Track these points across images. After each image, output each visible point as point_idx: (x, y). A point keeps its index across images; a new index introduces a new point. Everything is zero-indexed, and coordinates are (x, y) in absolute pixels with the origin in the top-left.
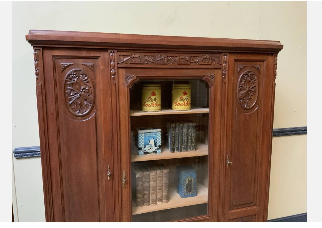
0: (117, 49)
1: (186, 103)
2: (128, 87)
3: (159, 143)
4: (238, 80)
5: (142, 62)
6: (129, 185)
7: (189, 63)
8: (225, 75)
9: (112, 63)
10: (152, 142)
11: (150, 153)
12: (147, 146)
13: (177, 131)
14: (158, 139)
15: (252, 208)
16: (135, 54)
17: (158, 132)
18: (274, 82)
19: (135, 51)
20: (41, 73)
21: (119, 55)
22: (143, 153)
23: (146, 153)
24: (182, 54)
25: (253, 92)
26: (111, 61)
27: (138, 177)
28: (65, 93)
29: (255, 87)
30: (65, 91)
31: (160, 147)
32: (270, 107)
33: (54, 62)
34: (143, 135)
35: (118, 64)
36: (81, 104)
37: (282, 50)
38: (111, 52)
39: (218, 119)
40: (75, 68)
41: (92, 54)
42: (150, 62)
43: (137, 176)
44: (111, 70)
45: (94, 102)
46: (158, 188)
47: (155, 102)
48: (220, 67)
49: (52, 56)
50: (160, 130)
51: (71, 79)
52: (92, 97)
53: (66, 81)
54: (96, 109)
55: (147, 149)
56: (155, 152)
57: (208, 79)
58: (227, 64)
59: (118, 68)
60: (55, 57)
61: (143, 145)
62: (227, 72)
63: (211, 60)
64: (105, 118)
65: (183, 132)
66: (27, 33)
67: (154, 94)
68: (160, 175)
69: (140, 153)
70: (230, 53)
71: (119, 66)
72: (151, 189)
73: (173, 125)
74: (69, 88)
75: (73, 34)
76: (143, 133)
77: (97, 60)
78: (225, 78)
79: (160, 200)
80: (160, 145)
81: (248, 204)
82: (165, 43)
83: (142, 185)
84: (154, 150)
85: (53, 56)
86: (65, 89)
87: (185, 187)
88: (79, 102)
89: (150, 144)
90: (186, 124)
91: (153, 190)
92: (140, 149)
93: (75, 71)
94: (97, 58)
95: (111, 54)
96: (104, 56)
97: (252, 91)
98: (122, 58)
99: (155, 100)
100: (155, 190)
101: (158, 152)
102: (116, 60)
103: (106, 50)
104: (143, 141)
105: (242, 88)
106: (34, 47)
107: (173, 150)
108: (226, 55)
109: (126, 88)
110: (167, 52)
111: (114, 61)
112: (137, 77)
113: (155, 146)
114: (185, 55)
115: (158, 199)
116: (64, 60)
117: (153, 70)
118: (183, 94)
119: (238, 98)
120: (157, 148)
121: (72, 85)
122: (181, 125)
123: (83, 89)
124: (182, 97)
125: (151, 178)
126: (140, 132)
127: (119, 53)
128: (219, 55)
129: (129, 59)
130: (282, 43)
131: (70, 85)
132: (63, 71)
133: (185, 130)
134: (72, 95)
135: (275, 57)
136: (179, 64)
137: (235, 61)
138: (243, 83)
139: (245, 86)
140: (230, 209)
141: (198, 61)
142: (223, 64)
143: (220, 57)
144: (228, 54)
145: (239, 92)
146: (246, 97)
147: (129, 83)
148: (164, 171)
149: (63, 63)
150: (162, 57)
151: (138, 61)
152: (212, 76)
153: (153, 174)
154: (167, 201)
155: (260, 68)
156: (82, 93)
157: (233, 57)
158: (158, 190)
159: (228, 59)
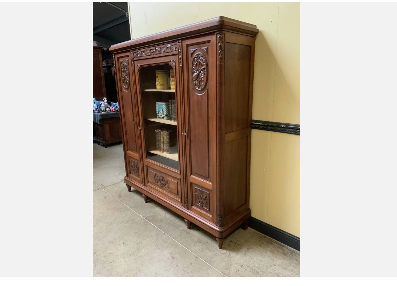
0: (133, 49)
1: (173, 84)
4: (191, 63)
6: (143, 132)
8: (181, 60)
10: (161, 111)
12: (159, 113)
14: (164, 110)
15: (208, 182)
16: (138, 51)
17: (164, 105)
18: (217, 63)
19: (139, 49)
23: (159, 118)
24: (157, 47)
25: (203, 74)
26: (131, 57)
28: (122, 76)
31: (166, 116)
33: (118, 61)
34: (157, 105)
36: (126, 82)
40: (123, 63)
41: (127, 54)
42: (144, 55)
43: (156, 131)
44: (132, 62)
46: (164, 142)
47: (158, 83)
48: (177, 52)
50: (165, 103)
51: (123, 69)
55: (159, 115)
58: (181, 49)
59: (134, 61)
61: (157, 112)
62: (181, 56)
63: (172, 48)
64: (133, 91)
67: (157, 77)
68: (164, 134)
69: (157, 117)
71: (134, 59)
72: (161, 142)
78: (181, 62)
80: (166, 114)
81: (205, 178)
83: (158, 138)
84: (162, 117)
85: (117, 57)
86: (122, 74)
89: (161, 112)
92: (157, 114)
99: (158, 81)
101: (164, 119)
102: (133, 56)
103: (129, 51)
105: (194, 71)
109: (137, 73)
110: (150, 46)
112: (141, 66)
113: (163, 114)
115: (164, 150)
116: (120, 59)
117: (146, 60)
119: (192, 80)
121: (123, 72)
123: (126, 74)
125: (161, 134)
127: (134, 52)
128: (176, 43)
132: (121, 65)
135: (218, 35)
136: (156, 54)
137: (188, 46)
138: (194, 65)
139: (196, 68)
140: (191, 174)
141: (165, 51)
142: (179, 49)
143: (176, 45)
144: (181, 41)
145: (192, 74)
146: (198, 79)
147: (138, 70)
148: (166, 132)
149: (120, 61)
150: (149, 51)
151: (140, 55)
152: (174, 61)
153: (161, 132)
154: (169, 153)
155: (207, 49)
156: (126, 76)
157: (185, 43)
158: (164, 144)
159: (181, 44)
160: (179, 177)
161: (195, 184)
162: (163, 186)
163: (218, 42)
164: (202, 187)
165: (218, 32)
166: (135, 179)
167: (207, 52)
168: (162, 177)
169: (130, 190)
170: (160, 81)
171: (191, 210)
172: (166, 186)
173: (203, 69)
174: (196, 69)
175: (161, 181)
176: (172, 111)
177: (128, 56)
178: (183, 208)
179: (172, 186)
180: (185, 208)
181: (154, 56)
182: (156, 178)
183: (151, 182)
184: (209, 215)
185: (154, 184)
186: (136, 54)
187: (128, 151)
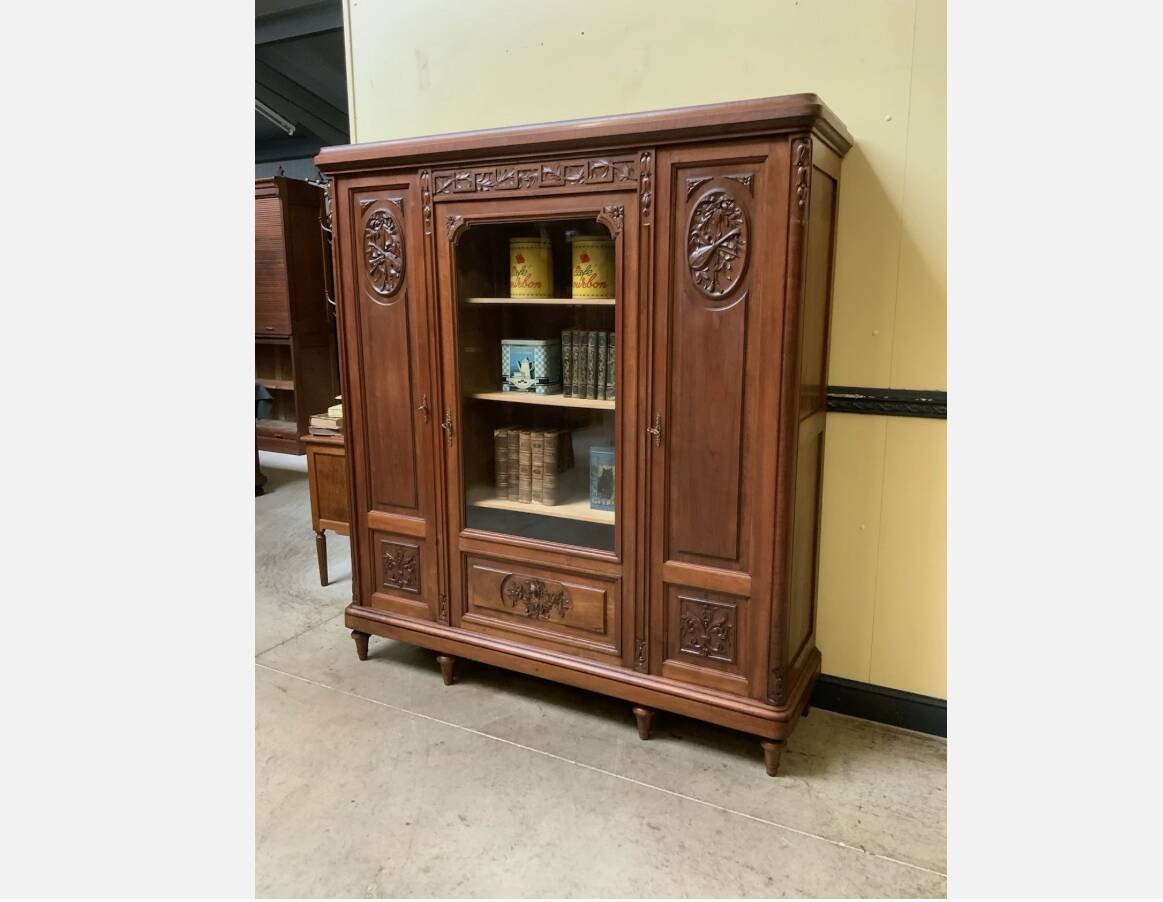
0: (432, 167)
1: (586, 281)
2: (451, 241)
3: (541, 371)
5: (473, 187)
6: (456, 440)
7: (562, 182)
8: (648, 206)
9: (425, 194)
13: (574, 348)
14: (536, 363)
15: (735, 574)
16: (460, 173)
17: (537, 346)
19: (461, 167)
21: (436, 178)
22: (508, 389)
23: (514, 389)
24: (546, 164)
25: (731, 249)
26: (423, 191)
27: (498, 438)
28: (365, 254)
29: (736, 235)
30: (364, 249)
31: (542, 382)
33: (352, 201)
34: (508, 349)
35: (434, 195)
36: (387, 273)
38: (423, 173)
39: (632, 319)
40: (376, 208)
41: (401, 180)
42: (487, 186)
43: (496, 433)
44: (423, 208)
45: (403, 271)
46: (533, 469)
48: (635, 185)
49: (347, 190)
50: (541, 343)
51: (373, 228)
52: (398, 262)
53: (366, 233)
54: (406, 283)
55: (515, 380)
57: (607, 220)
58: (653, 177)
59: (435, 203)
60: (354, 191)
62: (652, 198)
63: (611, 171)
64: (418, 301)
65: (587, 350)
68: (537, 443)
69: (504, 388)
70: (658, 148)
71: (437, 198)
72: (521, 469)
73: (567, 333)
74: (370, 243)
76: (507, 345)
77: (406, 191)
78: (647, 214)
79: (538, 497)
80: (543, 375)
81: (724, 561)
83: (506, 455)
84: (528, 385)
85: (349, 189)
86: (365, 246)
87: (597, 484)
88: (383, 270)
90: (592, 334)
91: (524, 470)
92: (505, 379)
93: (377, 213)
94: (406, 186)
95: (423, 176)
96: (415, 181)
97: (728, 248)
98: (439, 182)
100: (530, 471)
101: (537, 390)
102: (430, 189)
103: (414, 171)
104: (509, 361)
105: (698, 241)
107: (568, 394)
108: (649, 155)
109: (448, 243)
110: (517, 161)
111: (428, 191)
112: (466, 220)
113: (532, 377)
115: (533, 494)
116: (363, 194)
117: (494, 203)
118: (580, 260)
119: (687, 269)
120: (536, 381)
121: (374, 238)
122: (581, 333)
123: (389, 246)
125: (521, 443)
126: (503, 342)
127: (436, 174)
128: (630, 157)
129: (452, 184)
132: (362, 214)
133: (591, 348)
134: (375, 258)
135: (797, 142)
136: (541, 187)
137: (677, 168)
138: (700, 225)
139: (705, 234)
140: (667, 557)
141: (582, 177)
142: (642, 177)
143: (633, 162)
144: (653, 152)
145: (691, 250)
146: (712, 263)
147: (451, 234)
148: (546, 435)
149: (363, 200)
150: (510, 175)
151: (467, 187)
152: (617, 210)
153: (523, 437)
154: (552, 501)
155: (753, 179)
156: (387, 254)
157: (669, 158)
158: (534, 474)
159: (653, 162)
160: (612, 572)
161: (681, 588)
162: (536, 614)
163: (796, 163)
164: (707, 593)
165: (798, 136)
166: (403, 610)
167: (752, 189)
168: (537, 582)
169: (364, 654)
170: (530, 270)
171: (660, 674)
172: (554, 612)
173: (734, 235)
174: (706, 237)
175: (529, 599)
176: (571, 367)
177: (407, 188)
178: (630, 672)
179: (580, 606)
180: (635, 670)
181: (530, 193)
182: (505, 591)
183: (479, 609)
184: (733, 677)
185: (498, 612)
186: (449, 182)
187: (373, 513)
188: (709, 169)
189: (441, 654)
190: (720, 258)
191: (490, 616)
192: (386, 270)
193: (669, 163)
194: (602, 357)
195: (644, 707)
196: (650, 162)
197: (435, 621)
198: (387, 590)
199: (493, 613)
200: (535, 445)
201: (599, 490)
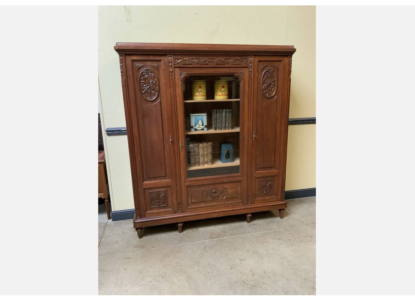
0: (173, 54)
1: (224, 94)
2: (181, 81)
3: (205, 123)
4: (261, 76)
5: (191, 63)
6: (184, 149)
7: (224, 63)
8: (251, 72)
9: (170, 64)
10: (200, 123)
11: (199, 130)
12: (197, 125)
13: (218, 115)
14: (204, 121)
15: (273, 170)
16: (186, 58)
17: (204, 115)
18: (289, 77)
19: (185, 55)
20: (124, 71)
21: (175, 58)
22: (194, 130)
23: (196, 130)
24: (219, 57)
26: (169, 63)
27: (191, 147)
28: (140, 85)
29: (274, 81)
31: (206, 127)
32: (286, 96)
33: (132, 64)
34: (194, 117)
35: (174, 64)
36: (151, 93)
37: (295, 53)
38: (169, 57)
39: (246, 105)
40: (145, 68)
41: (157, 58)
42: (196, 63)
44: (169, 69)
45: (159, 92)
46: (205, 155)
47: (201, 94)
48: (247, 66)
49: (131, 60)
50: (206, 114)
51: (144, 75)
52: (157, 88)
53: (140, 77)
54: (161, 97)
55: (196, 127)
56: (203, 129)
57: (239, 75)
58: (253, 64)
59: (174, 67)
60: (133, 61)
61: (194, 124)
62: (253, 70)
63: (240, 61)
64: (167, 102)
65: (222, 115)
66: (115, 45)
67: (200, 87)
69: (192, 130)
70: (255, 56)
71: (175, 66)
72: (200, 155)
73: (215, 110)
74: (142, 81)
75: (144, 44)
76: (193, 116)
77: (160, 62)
78: (251, 74)
79: (207, 163)
80: (206, 125)
81: (271, 168)
82: (206, 49)
83: (194, 152)
84: (201, 128)
86: (140, 82)
87: (225, 155)
88: (149, 91)
89: (199, 123)
90: (225, 110)
91: (201, 156)
92: (192, 127)
93: (146, 70)
94: (160, 61)
95: (169, 58)
96: (165, 59)
97: (272, 84)
98: (176, 60)
99: (201, 91)
100: (203, 155)
101: (204, 129)
102: (173, 62)
103: (166, 55)
104: (194, 121)
105: (264, 82)
106: (119, 54)
107: (216, 129)
108: (252, 57)
109: (180, 82)
110: (207, 56)
111: (171, 63)
112: (187, 74)
113: (203, 125)
114: (221, 57)
115: (205, 162)
116: (138, 62)
117: (199, 69)
118: (221, 87)
119: (261, 90)
120: (204, 127)
121: (145, 79)
122: (221, 110)
123: (152, 83)
124: (221, 90)
125: (200, 147)
126: (191, 115)
127: (175, 57)
128: (246, 58)
129: (181, 61)
130: (295, 47)
131: (143, 80)
132: (138, 70)
133: (224, 114)
134: (145, 87)
136: (217, 64)
137: (259, 62)
138: (265, 78)
140: (256, 170)
141: (231, 62)
142: (250, 63)
143: (247, 59)
146: (268, 88)
147: (182, 78)
148: (209, 143)
149: (138, 64)
150: (205, 60)
151: (188, 62)
152: (242, 73)
153: (201, 145)
154: (212, 163)
155: (278, 67)
156: (151, 85)
157: (257, 59)
158: (205, 156)
159: (253, 60)
160: (239, 179)
161: (259, 178)
163: (290, 63)
164: (266, 177)
165: (290, 56)
167: (278, 69)
168: (215, 189)
169: (141, 236)
171: (254, 203)
174: (267, 81)
175: (212, 195)
176: (217, 121)
178: (246, 205)
179: (230, 191)
180: (247, 205)
181: (213, 66)
182: (203, 195)
183: (193, 203)
184: (273, 197)
185: (201, 202)
186: (181, 60)
187: (145, 182)
188: (267, 63)
189: (179, 223)
190: (270, 87)
191: (197, 205)
192: (150, 91)
193: (257, 60)
194: (227, 117)
195: (250, 214)
196: (252, 59)
197: (175, 213)
198: (152, 209)
199: (198, 203)
200: (205, 147)
201: (226, 157)
